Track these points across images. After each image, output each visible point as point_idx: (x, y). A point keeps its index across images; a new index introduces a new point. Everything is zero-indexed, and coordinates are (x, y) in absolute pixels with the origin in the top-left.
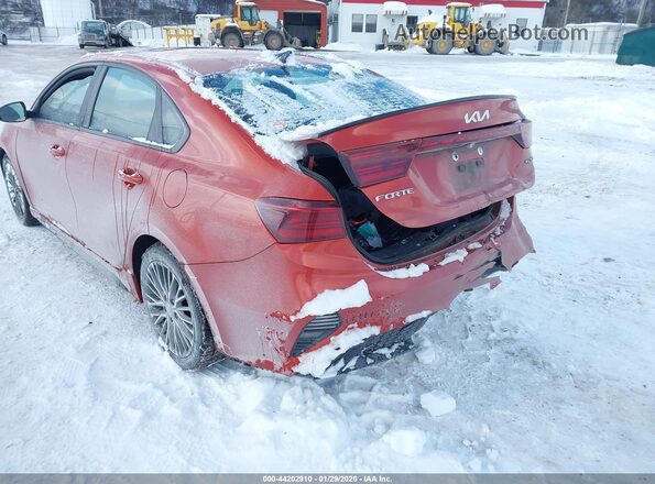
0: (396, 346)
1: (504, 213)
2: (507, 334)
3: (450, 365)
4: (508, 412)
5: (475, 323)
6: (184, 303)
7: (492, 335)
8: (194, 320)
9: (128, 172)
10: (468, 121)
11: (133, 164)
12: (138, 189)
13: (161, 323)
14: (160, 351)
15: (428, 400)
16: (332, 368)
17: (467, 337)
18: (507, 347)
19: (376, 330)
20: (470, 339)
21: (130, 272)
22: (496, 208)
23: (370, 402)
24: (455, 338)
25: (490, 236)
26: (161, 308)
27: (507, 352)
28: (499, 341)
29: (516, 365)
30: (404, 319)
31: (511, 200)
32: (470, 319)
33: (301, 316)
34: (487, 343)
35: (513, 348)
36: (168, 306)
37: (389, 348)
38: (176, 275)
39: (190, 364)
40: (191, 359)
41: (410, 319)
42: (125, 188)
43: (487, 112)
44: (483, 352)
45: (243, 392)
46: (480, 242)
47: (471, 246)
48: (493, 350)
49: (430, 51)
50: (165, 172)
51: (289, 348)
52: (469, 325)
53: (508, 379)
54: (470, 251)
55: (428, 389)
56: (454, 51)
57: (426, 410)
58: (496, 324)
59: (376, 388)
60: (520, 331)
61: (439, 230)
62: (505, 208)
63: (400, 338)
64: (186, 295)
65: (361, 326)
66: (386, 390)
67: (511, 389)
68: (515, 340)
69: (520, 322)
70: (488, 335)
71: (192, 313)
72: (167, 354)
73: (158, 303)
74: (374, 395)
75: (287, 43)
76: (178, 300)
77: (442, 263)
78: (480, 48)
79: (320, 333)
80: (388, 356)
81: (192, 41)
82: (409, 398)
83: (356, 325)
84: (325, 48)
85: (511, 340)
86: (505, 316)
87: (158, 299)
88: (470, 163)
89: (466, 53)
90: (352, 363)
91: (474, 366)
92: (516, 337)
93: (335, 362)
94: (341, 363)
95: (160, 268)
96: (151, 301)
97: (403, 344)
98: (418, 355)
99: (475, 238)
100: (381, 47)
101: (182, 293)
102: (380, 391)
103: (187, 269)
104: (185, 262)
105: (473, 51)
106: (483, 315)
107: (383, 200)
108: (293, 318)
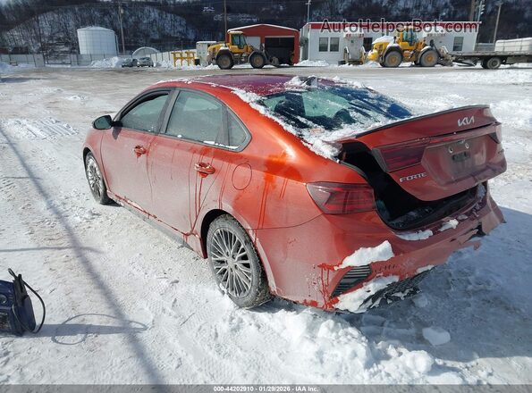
0: (407, 291)
1: (480, 194)
2: (482, 286)
3: (440, 309)
4: (491, 344)
5: (455, 278)
6: (245, 258)
7: (470, 287)
8: (252, 270)
9: (202, 165)
10: (460, 125)
11: (206, 160)
12: (210, 177)
13: (222, 273)
14: (220, 294)
15: (429, 333)
16: (363, 306)
17: (450, 288)
18: (483, 297)
19: (396, 279)
20: (452, 289)
21: (198, 236)
22: (474, 191)
23: (384, 333)
24: (440, 289)
25: (472, 210)
26: (222, 262)
27: (483, 300)
28: (476, 292)
29: (492, 310)
30: (415, 271)
31: (485, 184)
32: (450, 275)
33: (343, 267)
34: (467, 293)
35: (488, 297)
36: (230, 260)
37: (403, 292)
38: (239, 237)
39: (246, 303)
40: (248, 299)
41: (420, 271)
42: (200, 177)
43: (472, 118)
44: (465, 299)
45: (288, 324)
46: (466, 214)
47: (460, 218)
48: (472, 299)
49: (383, 65)
50: (234, 166)
51: (331, 290)
52: (450, 279)
53: (488, 320)
54: (460, 221)
55: (426, 325)
56: (403, 64)
57: (427, 341)
58: (471, 278)
59: (386, 324)
60: (492, 284)
61: (435, 205)
62: (481, 188)
63: (411, 284)
64: (248, 252)
65: (386, 275)
66: (393, 325)
67: (491, 327)
68: (489, 291)
69: (491, 278)
70: (466, 287)
71: (252, 265)
72: (226, 296)
73: (220, 258)
74: (385, 329)
75: (267, 61)
76: (239, 255)
77: (442, 229)
78: (423, 62)
79: (355, 280)
80: (402, 299)
81: (192, 62)
82: (412, 331)
83: (382, 274)
84: (298, 65)
85: (487, 291)
86: (478, 273)
87: (221, 255)
88: (460, 155)
89: (412, 66)
90: (377, 302)
91: (459, 309)
92: (490, 288)
93: (365, 301)
94: (370, 302)
95: (226, 233)
96: (215, 257)
97: (412, 290)
98: (414, 301)
99: (461, 212)
100: (343, 63)
101: (243, 250)
102: (389, 326)
103: (251, 233)
104: (249, 228)
105: (418, 64)
106: (460, 272)
107: (405, 181)
108: (336, 268)
